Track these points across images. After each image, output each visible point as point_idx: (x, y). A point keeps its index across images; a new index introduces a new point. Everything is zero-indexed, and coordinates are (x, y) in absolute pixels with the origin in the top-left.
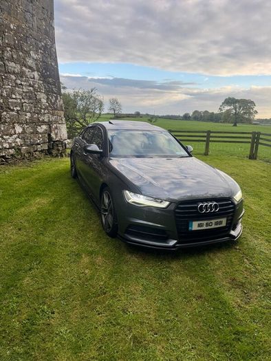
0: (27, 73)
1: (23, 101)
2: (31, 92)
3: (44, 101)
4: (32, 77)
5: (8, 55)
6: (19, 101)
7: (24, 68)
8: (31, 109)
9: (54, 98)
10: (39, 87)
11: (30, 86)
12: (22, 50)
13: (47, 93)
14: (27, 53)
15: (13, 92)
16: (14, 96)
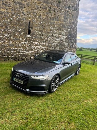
0: (61, 37)
1: (57, 45)
2: (61, 42)
3: (66, 45)
4: (63, 38)
5: (55, 32)
6: (56, 45)
7: (60, 35)
8: (60, 47)
9: (72, 44)
10: (65, 41)
11: (61, 40)
12: (61, 30)
13: (69, 43)
14: (63, 31)
15: (54, 42)
16: (54, 44)
